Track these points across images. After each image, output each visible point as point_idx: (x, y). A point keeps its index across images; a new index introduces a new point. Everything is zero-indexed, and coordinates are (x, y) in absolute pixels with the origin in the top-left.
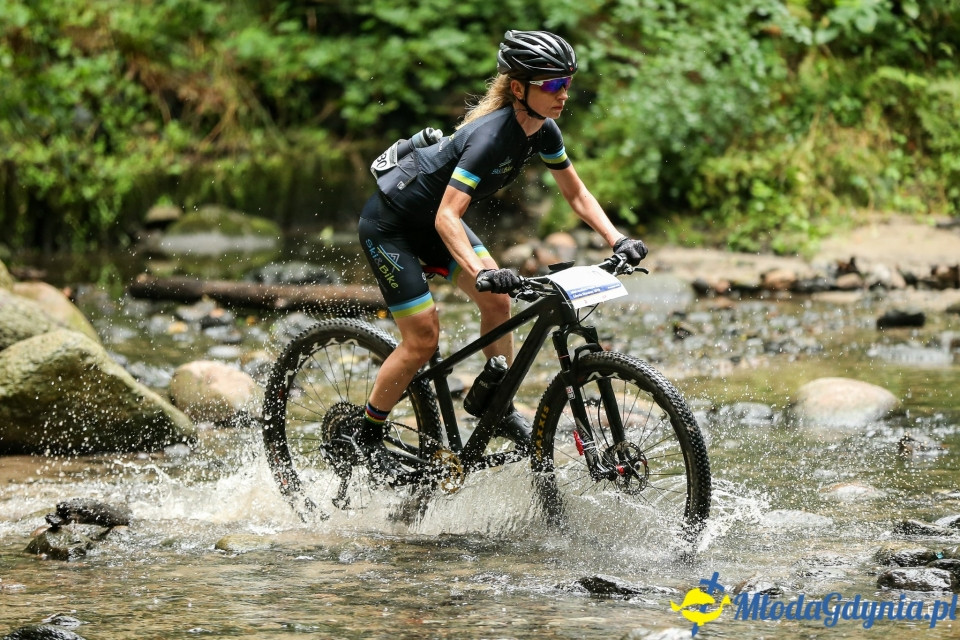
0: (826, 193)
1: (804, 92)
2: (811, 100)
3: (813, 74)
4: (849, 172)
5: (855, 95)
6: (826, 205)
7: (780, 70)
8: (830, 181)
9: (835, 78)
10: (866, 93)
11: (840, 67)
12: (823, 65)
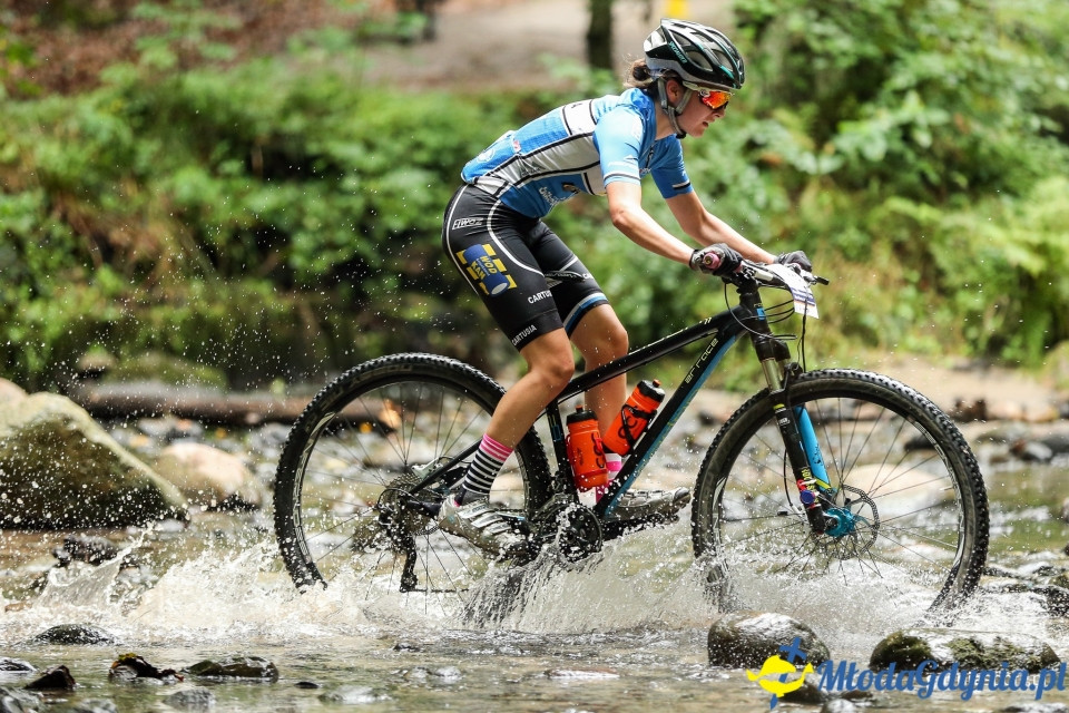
0: (833, 333)
1: (805, 227)
2: (814, 234)
3: (816, 206)
4: (857, 312)
5: (862, 228)
6: (833, 346)
7: (780, 201)
8: (838, 321)
9: (839, 211)
10: (874, 226)
11: (844, 200)
12: (826, 198)
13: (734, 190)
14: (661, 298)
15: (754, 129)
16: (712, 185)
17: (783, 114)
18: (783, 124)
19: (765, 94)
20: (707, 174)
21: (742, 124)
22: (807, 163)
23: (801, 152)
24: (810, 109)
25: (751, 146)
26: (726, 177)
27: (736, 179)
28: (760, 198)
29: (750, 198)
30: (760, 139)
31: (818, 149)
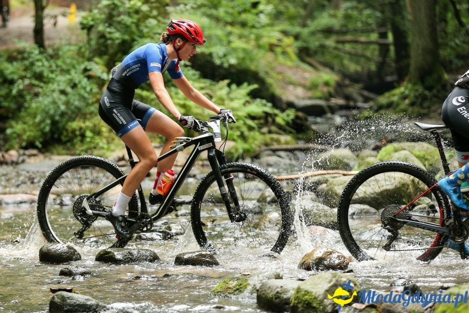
13: (79, 86)
14: (54, 123)
15: (87, 64)
16: (72, 84)
17: (97, 59)
18: (96, 63)
19: (90, 52)
20: (71, 80)
21: (83, 62)
22: (105, 76)
23: (103, 72)
24: (106, 57)
25: (86, 70)
26: (77, 81)
27: (80, 82)
28: (88, 89)
29: (85, 88)
30: (89, 68)
31: (108, 72)
